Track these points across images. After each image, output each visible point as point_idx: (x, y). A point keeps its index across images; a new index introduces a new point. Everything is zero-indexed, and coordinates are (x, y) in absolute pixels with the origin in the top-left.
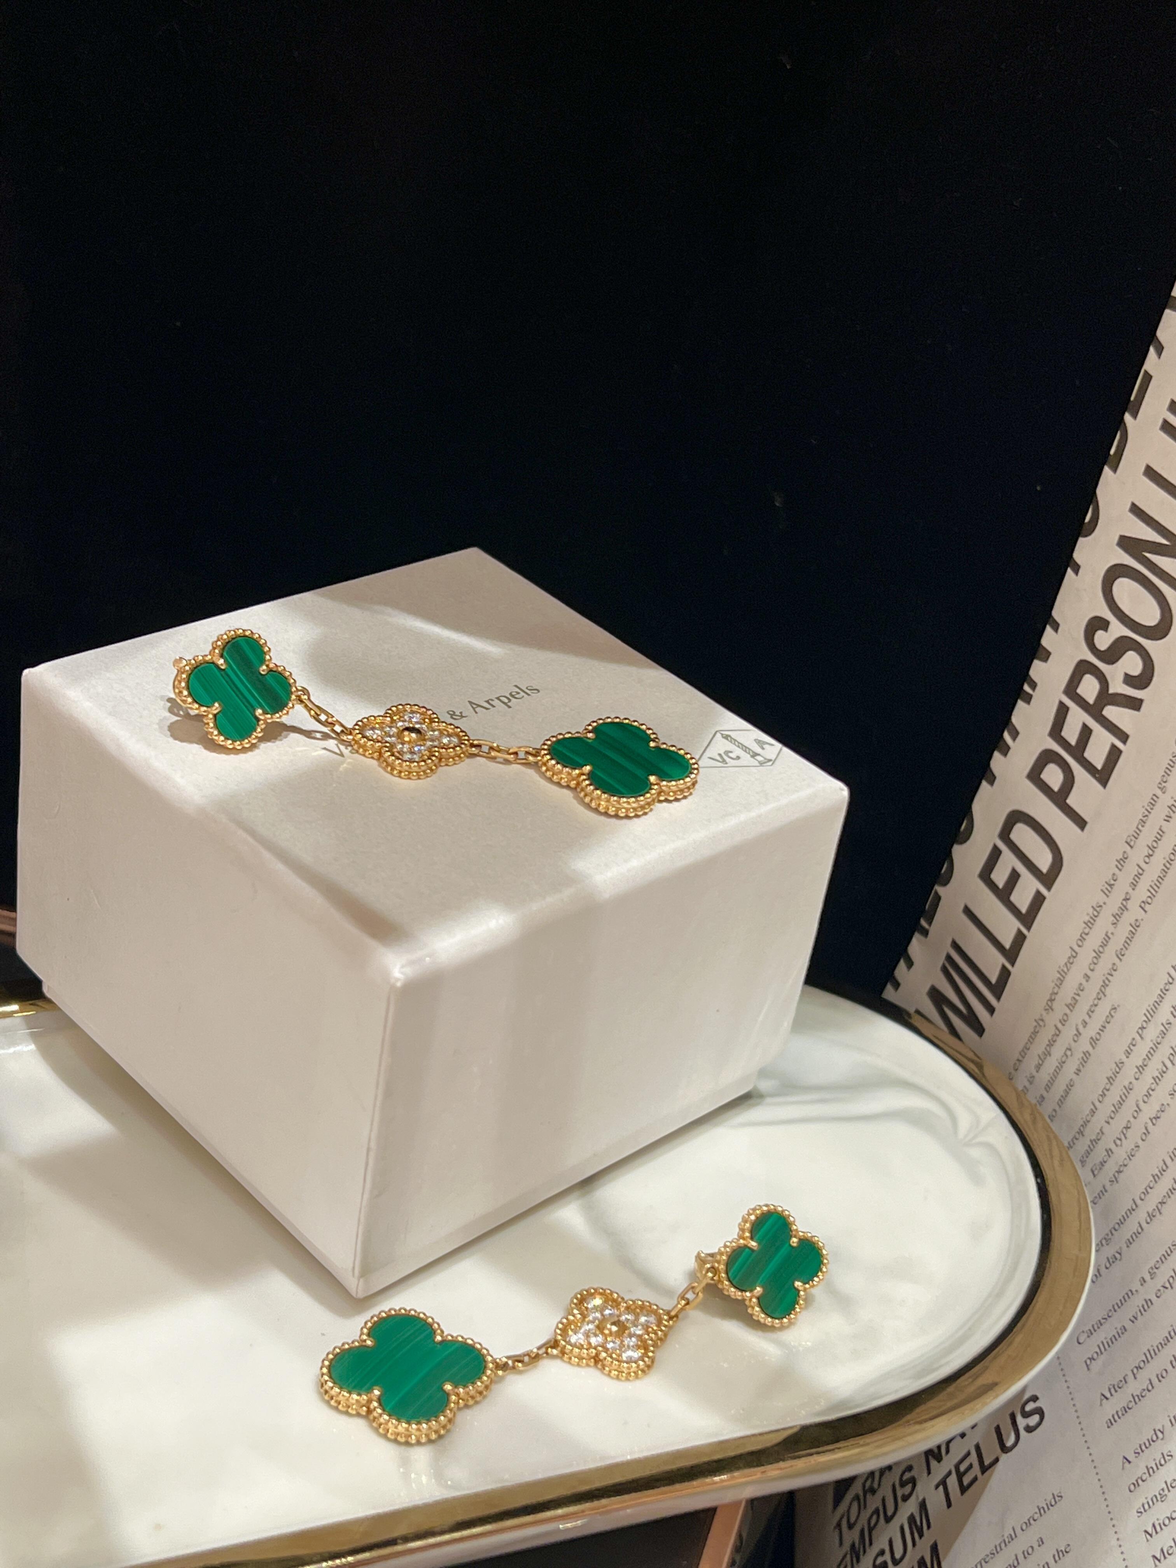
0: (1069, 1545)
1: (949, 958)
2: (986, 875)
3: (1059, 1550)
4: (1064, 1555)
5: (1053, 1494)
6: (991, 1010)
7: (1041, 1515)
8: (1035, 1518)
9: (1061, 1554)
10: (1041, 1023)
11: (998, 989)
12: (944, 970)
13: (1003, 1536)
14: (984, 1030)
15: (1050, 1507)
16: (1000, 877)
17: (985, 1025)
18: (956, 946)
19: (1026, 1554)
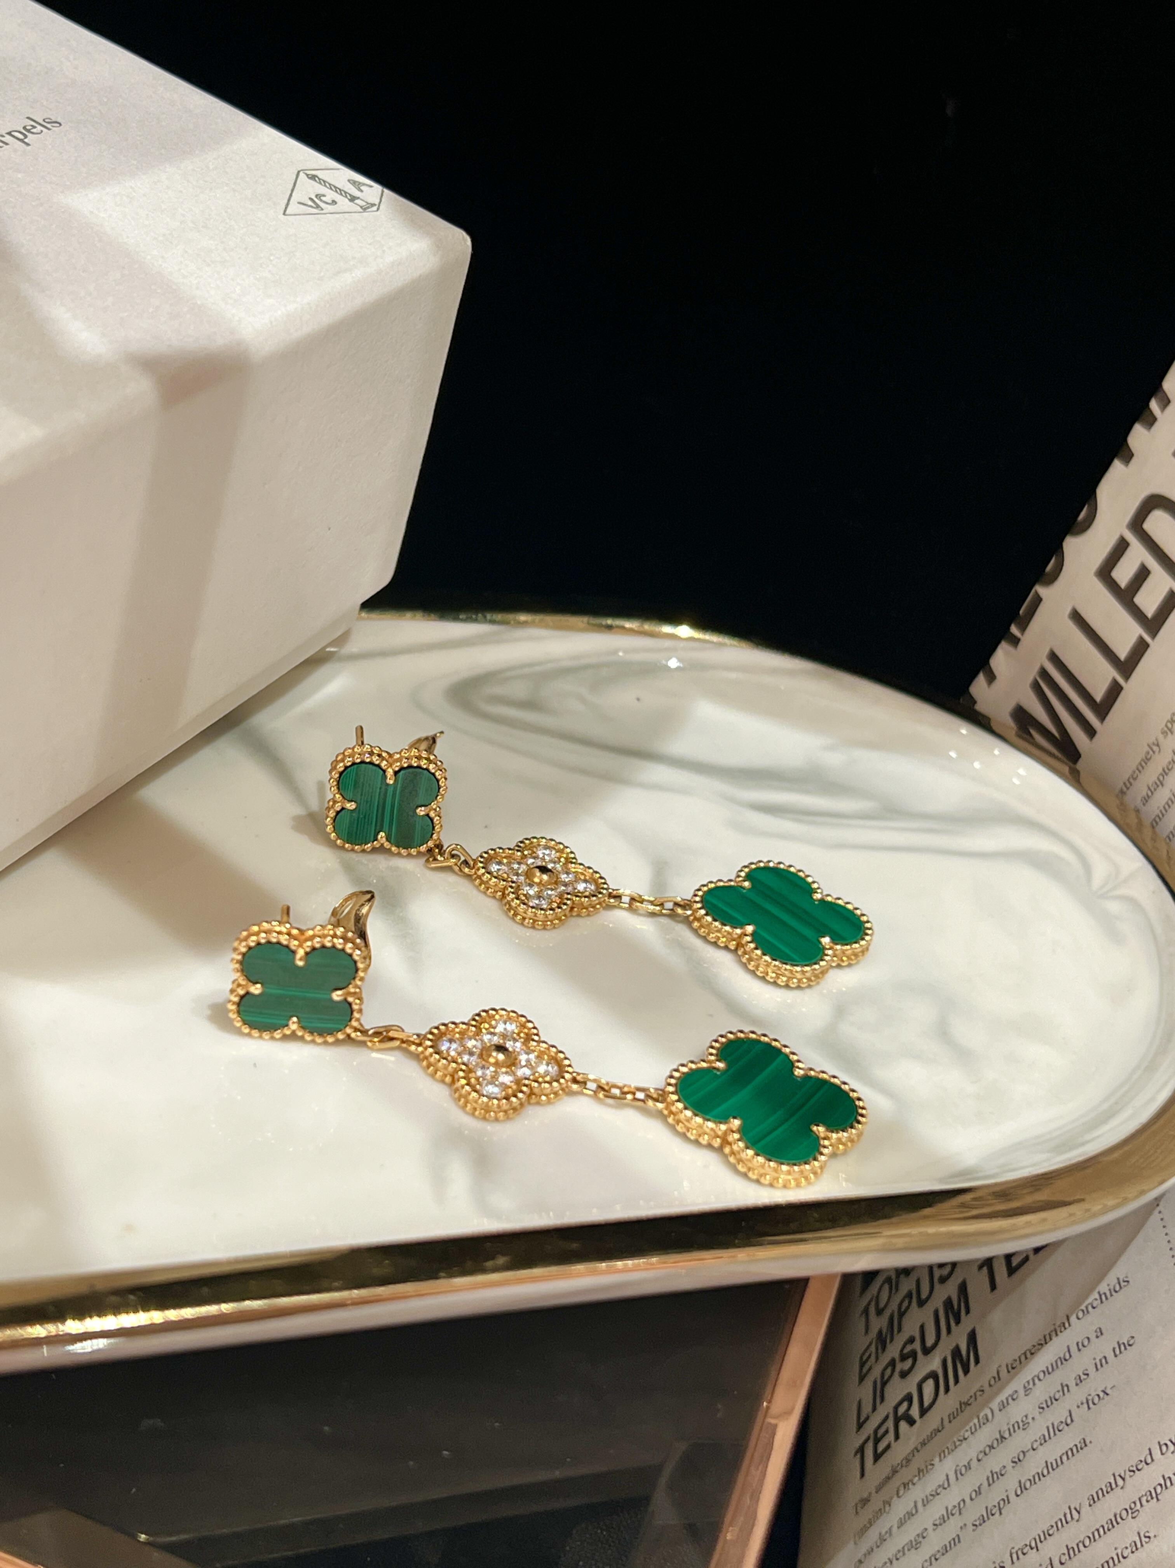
0: (1133, 1337)
1: (1044, 673)
2: (1105, 573)
3: (1121, 1342)
4: (1125, 1349)
5: (1118, 1279)
6: (1091, 732)
7: (1102, 1302)
8: (1094, 1305)
9: (1122, 1347)
10: (1155, 748)
11: (1103, 709)
12: (1036, 687)
13: (1054, 1324)
14: (1080, 756)
15: (1114, 1293)
16: (1123, 574)
17: (1081, 751)
18: (1054, 657)
19: (1080, 1346)
